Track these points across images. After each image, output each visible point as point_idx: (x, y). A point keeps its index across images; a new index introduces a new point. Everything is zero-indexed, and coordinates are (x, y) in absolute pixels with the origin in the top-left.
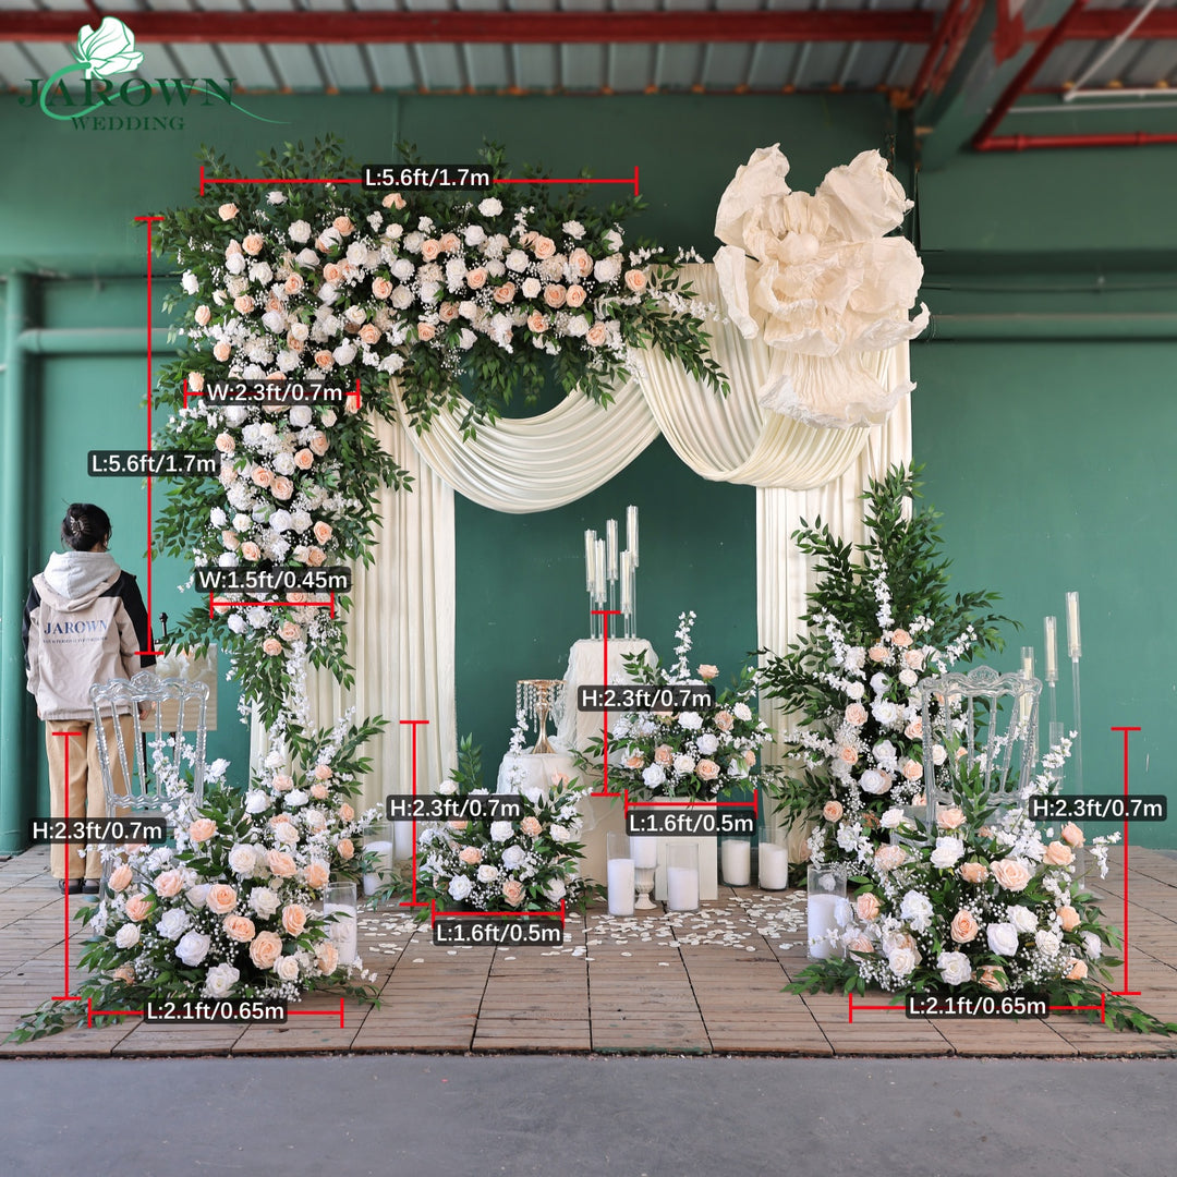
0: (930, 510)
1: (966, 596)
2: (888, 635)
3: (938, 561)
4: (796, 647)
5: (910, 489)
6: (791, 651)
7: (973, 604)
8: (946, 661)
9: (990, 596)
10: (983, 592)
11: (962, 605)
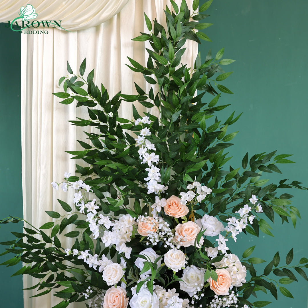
0: (218, 56)
1: (254, 157)
2: (160, 203)
3: (222, 116)
4: (56, 215)
5: (196, 31)
6: (48, 219)
7: (260, 168)
8: (227, 235)
9: (281, 158)
10: (273, 154)
11: (248, 168)
